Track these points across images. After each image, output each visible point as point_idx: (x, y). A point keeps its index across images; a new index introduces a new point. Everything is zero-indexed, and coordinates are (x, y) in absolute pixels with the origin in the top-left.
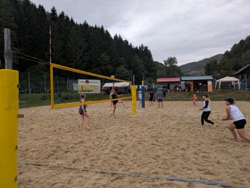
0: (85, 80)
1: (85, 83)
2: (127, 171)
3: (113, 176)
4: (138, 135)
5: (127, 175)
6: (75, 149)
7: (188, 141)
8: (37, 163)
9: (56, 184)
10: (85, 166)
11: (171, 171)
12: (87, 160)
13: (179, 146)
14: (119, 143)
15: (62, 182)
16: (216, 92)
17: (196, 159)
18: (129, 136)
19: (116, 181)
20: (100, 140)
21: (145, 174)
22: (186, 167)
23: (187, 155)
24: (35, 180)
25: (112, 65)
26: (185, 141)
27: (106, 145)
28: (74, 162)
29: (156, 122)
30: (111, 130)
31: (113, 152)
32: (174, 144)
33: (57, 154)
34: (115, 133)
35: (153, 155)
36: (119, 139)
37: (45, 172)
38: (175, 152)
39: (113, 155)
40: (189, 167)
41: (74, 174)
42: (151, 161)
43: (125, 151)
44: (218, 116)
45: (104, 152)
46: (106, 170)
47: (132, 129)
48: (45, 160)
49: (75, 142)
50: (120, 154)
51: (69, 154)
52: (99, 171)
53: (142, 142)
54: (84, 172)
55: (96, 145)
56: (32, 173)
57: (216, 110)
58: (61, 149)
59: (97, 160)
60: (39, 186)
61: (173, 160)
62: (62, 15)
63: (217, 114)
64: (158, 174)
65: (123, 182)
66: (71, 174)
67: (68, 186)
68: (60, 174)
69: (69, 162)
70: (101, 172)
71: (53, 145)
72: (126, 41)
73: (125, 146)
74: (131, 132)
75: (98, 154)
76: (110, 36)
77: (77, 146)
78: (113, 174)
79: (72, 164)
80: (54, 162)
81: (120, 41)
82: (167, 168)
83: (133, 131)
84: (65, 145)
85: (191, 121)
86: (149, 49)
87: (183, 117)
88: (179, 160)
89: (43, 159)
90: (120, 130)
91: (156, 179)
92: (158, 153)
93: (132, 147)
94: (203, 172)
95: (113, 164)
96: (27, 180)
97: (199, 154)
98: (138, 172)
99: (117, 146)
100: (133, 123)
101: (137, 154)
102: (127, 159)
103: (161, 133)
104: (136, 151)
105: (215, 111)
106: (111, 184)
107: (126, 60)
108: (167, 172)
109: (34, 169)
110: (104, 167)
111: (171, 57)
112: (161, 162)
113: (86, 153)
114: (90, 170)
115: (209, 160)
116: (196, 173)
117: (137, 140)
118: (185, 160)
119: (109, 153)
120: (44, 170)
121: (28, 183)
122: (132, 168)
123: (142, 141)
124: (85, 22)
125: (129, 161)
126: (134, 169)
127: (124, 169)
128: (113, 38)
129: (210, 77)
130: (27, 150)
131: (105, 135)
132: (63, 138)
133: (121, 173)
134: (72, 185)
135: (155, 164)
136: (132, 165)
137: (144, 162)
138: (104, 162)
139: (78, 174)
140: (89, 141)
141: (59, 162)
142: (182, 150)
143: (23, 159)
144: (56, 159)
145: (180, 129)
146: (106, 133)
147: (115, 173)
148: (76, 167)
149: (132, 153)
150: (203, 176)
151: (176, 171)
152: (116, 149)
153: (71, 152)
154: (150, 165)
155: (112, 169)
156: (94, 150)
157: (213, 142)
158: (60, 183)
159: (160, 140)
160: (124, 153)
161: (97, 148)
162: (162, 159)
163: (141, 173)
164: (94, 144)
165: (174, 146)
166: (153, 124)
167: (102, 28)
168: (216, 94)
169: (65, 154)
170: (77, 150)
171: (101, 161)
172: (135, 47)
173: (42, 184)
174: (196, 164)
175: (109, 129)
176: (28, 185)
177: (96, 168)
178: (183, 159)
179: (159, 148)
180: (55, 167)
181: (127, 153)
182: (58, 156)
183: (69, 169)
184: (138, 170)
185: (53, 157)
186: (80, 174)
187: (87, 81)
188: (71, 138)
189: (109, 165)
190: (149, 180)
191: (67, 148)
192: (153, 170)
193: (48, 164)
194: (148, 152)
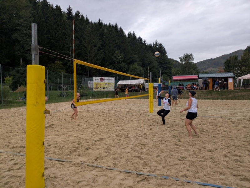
0: (100, 78)
1: (100, 80)
2: (153, 172)
3: (138, 177)
4: (159, 134)
5: (153, 177)
6: (96, 146)
7: (214, 143)
8: (60, 159)
9: (81, 182)
10: (108, 165)
11: (201, 174)
12: (109, 158)
13: (205, 147)
14: (139, 142)
15: (86, 180)
16: (238, 90)
17: (227, 162)
18: (149, 135)
19: (143, 182)
20: (119, 138)
21: (173, 176)
22: (218, 172)
23: (217, 158)
24: (60, 176)
25: (126, 63)
26: (210, 143)
27: (127, 144)
28: (96, 160)
29: (175, 120)
30: (129, 127)
31: (135, 151)
32: (200, 145)
33: (79, 150)
34: (134, 131)
35: (178, 156)
36: (139, 137)
37: (69, 169)
38: (202, 154)
39: (135, 154)
40: (221, 171)
41: (98, 173)
42: (177, 163)
43: (148, 151)
44: (244, 116)
45: (126, 151)
46: (130, 169)
47: (151, 127)
48: (68, 156)
49: (95, 139)
50: (142, 153)
51: (90, 151)
52: (123, 170)
53: (164, 142)
54: (108, 171)
55: (116, 143)
56: (56, 169)
57: (240, 109)
58: (82, 146)
59: (119, 158)
60: (65, 183)
61: (201, 163)
62: (78, 14)
63: (241, 114)
64: (187, 177)
65: (150, 185)
66: (95, 172)
67: (93, 184)
68: (84, 171)
69: (92, 159)
70: (125, 172)
71: (74, 141)
72: (140, 38)
73: (147, 145)
74: (151, 131)
75: (120, 152)
76: (124, 33)
77: (97, 143)
78: (138, 175)
79: (95, 162)
80: (77, 159)
81: (134, 39)
82: (196, 170)
83: (152, 130)
84: (85, 142)
85: (214, 121)
86: (163, 46)
87: (204, 116)
88: (208, 163)
89: (65, 155)
90: (139, 128)
91: (186, 183)
92: (184, 154)
93: (154, 146)
94: (238, 177)
95: (137, 163)
96: (52, 176)
97: (229, 157)
98: (165, 174)
99: (138, 145)
100: (152, 121)
101: (160, 155)
102: (150, 159)
103: (183, 133)
104: (158, 151)
105: (238, 110)
106: (137, 185)
107: (139, 57)
108: (197, 175)
109: (58, 165)
110: (128, 167)
111: (187, 54)
112: (188, 164)
113: (108, 151)
114: (114, 169)
115: (242, 164)
116: (231, 178)
117: (158, 139)
118: (216, 163)
119: (131, 152)
120: (68, 166)
121: (54, 180)
122: (158, 170)
123: (163, 140)
124: (100, 20)
125: (153, 162)
126: (160, 170)
127: (149, 170)
128: (127, 36)
129: (231, 74)
130: (50, 145)
131: (124, 133)
132: (82, 135)
133: (147, 175)
134: (97, 184)
135: (182, 166)
136: (157, 166)
137: (170, 163)
138: (127, 161)
139: (101, 172)
140: (109, 138)
141: (81, 159)
142: (209, 151)
143: (47, 155)
144: (78, 155)
145: (203, 129)
146: (125, 131)
147: (141, 174)
148: (99, 165)
149: (155, 153)
150: (240, 182)
151: (206, 174)
152: (137, 148)
153: (92, 149)
154: (177, 167)
155: (136, 169)
156: (115, 148)
157: (243, 144)
158: (85, 181)
159: (182, 140)
160: (147, 152)
161: (118, 146)
162: (188, 161)
163: (168, 176)
164: (114, 142)
165: (200, 148)
166: (172, 123)
167: (116, 26)
168: (237, 93)
169: (87, 151)
170: (98, 147)
171: (123, 160)
172: (149, 44)
173: (67, 182)
174: (228, 168)
175: (127, 126)
176: (54, 181)
177: (120, 167)
178: (212, 161)
179: (184, 148)
180: (78, 164)
181: (149, 153)
182: (80, 153)
183: (92, 166)
184: (165, 172)
185: (75, 153)
186: (103, 173)
187: (102, 78)
188: (91, 135)
189: (132, 164)
190: (179, 184)
191: (88, 145)
192: (181, 173)
193: (71, 161)
194: (172, 152)
